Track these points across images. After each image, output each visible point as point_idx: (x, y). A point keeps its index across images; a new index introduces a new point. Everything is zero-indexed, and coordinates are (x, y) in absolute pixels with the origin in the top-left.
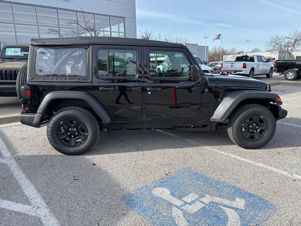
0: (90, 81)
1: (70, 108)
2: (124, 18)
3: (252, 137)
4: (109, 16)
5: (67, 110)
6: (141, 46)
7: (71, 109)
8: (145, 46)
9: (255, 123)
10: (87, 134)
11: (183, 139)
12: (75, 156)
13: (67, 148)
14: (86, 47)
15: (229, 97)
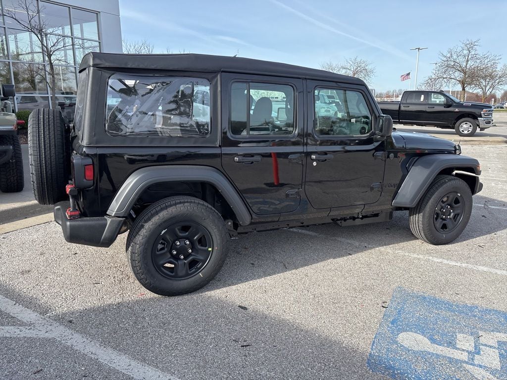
0: (218, 146)
1: (182, 201)
2: (97, 13)
3: (444, 227)
4: (69, 7)
5: (176, 204)
6: (303, 79)
7: (184, 202)
8: (309, 79)
9: (449, 205)
10: (210, 249)
11: (334, 238)
12: (186, 297)
13: (170, 281)
14: (210, 76)
15: (419, 166)
